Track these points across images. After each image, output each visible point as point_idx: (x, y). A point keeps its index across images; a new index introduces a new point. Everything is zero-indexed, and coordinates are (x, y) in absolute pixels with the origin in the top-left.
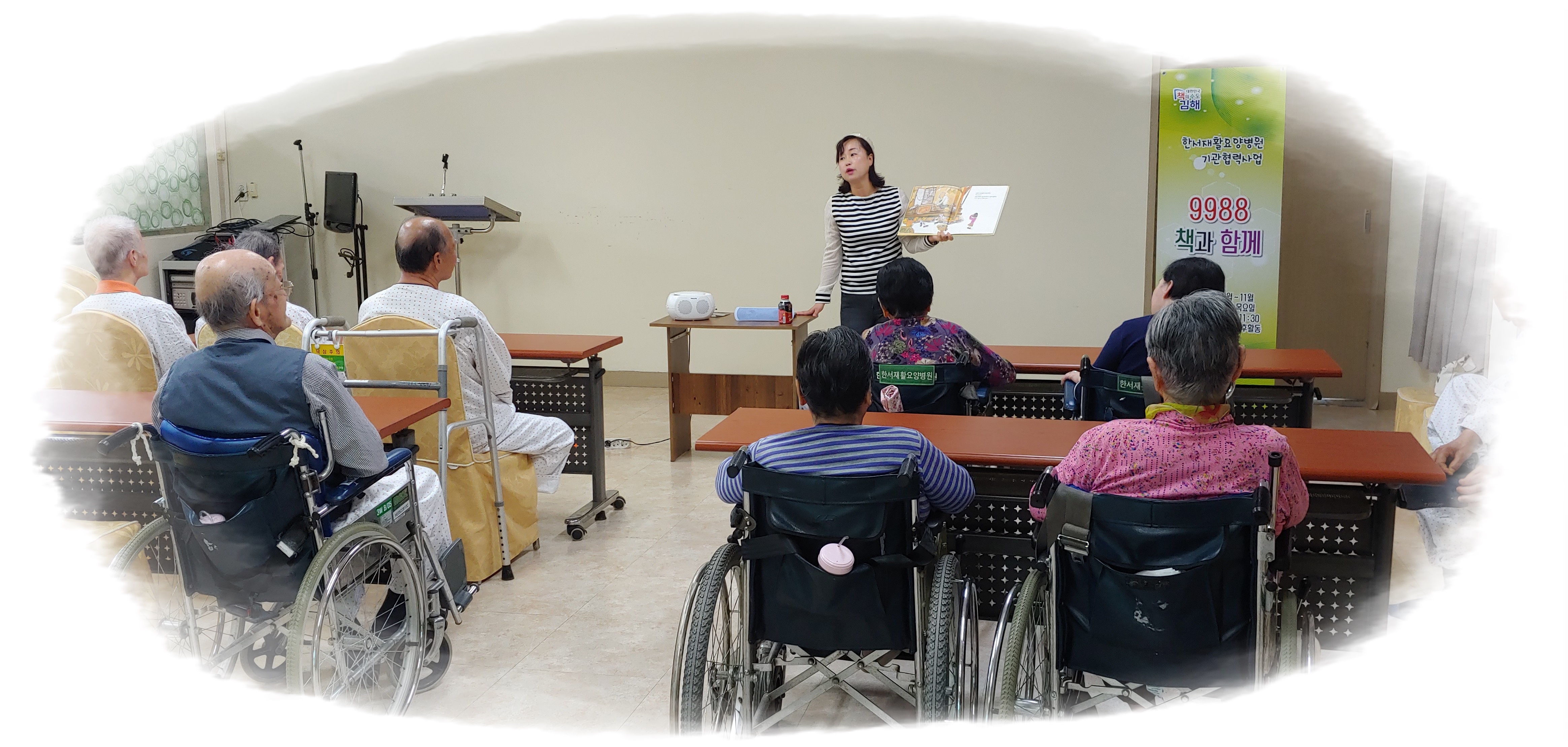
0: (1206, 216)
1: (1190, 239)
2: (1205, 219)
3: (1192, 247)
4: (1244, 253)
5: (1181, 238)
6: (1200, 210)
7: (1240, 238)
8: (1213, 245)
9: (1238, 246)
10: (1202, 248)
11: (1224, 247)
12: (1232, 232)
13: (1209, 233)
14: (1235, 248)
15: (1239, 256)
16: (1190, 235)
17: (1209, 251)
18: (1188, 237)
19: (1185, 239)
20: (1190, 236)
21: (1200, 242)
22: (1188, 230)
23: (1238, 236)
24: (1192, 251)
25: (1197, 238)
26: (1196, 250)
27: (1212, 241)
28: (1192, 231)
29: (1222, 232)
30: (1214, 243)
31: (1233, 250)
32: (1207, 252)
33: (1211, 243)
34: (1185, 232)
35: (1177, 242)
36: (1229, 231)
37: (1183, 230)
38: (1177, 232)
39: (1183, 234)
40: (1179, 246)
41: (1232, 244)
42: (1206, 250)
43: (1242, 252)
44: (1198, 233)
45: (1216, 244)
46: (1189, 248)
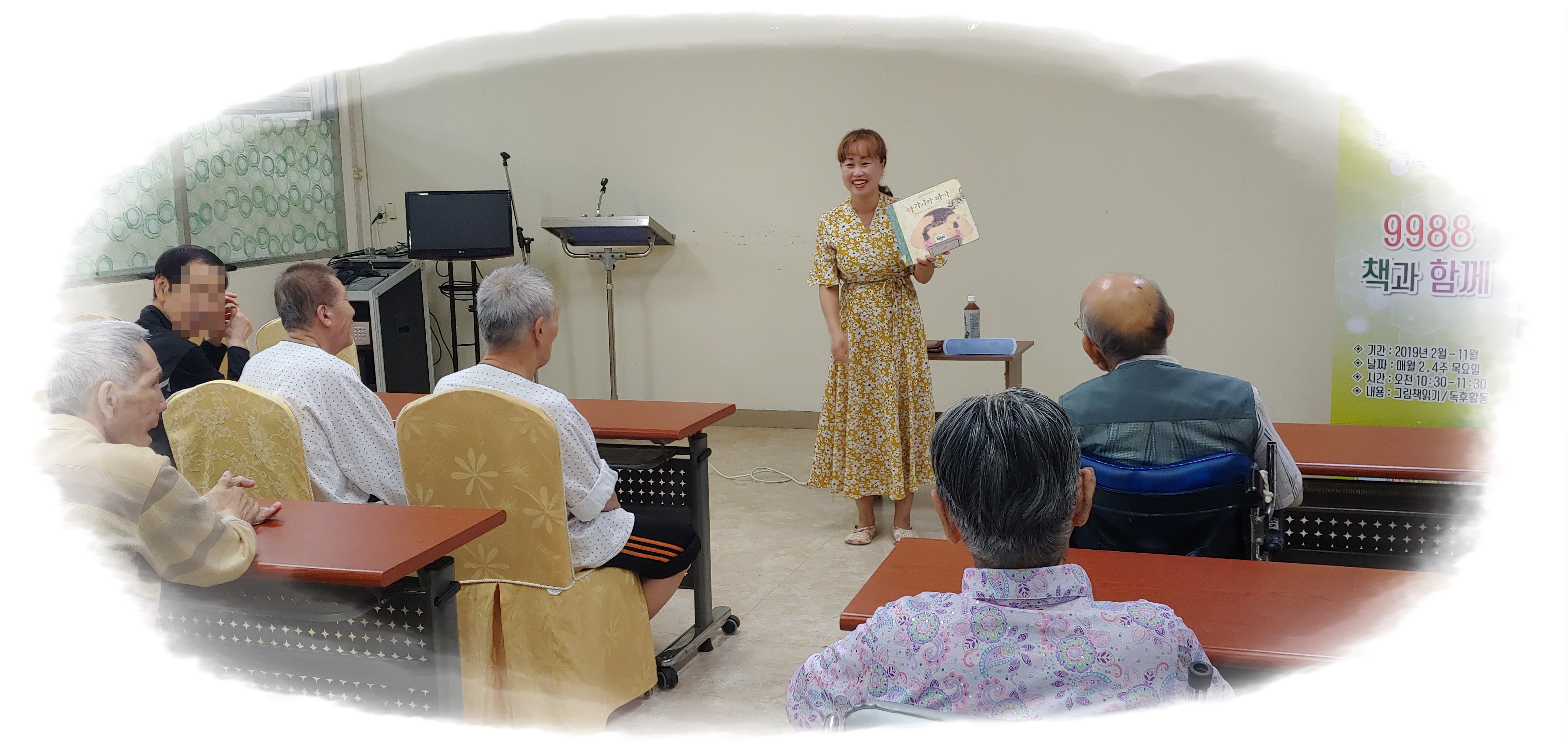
0: (1408, 240)
1: (1384, 272)
2: (1406, 244)
3: (1386, 284)
4: (1465, 293)
5: (1370, 271)
6: (1398, 232)
7: (1458, 271)
8: (1418, 281)
9: (1455, 282)
10: (1402, 285)
11: (1435, 285)
12: (1446, 263)
13: (1413, 265)
14: (1452, 285)
15: (1456, 296)
16: (1384, 266)
17: (1412, 290)
18: (1381, 269)
19: (1376, 272)
20: (1385, 268)
21: (1399, 278)
22: (1381, 261)
23: (1456, 268)
24: (1386, 289)
25: (1395, 271)
26: (1393, 288)
27: (1417, 276)
28: (1387, 261)
29: (1432, 263)
30: (1420, 278)
31: (1448, 288)
32: (1408, 291)
33: (1416, 279)
34: (1376, 262)
35: (1364, 277)
36: (1442, 261)
37: (1374, 260)
38: (1365, 262)
39: (1374, 265)
40: (1368, 282)
41: (1447, 279)
42: (1408, 288)
43: (1461, 291)
44: (1396, 264)
45: (1422, 280)
46: (1383, 286)
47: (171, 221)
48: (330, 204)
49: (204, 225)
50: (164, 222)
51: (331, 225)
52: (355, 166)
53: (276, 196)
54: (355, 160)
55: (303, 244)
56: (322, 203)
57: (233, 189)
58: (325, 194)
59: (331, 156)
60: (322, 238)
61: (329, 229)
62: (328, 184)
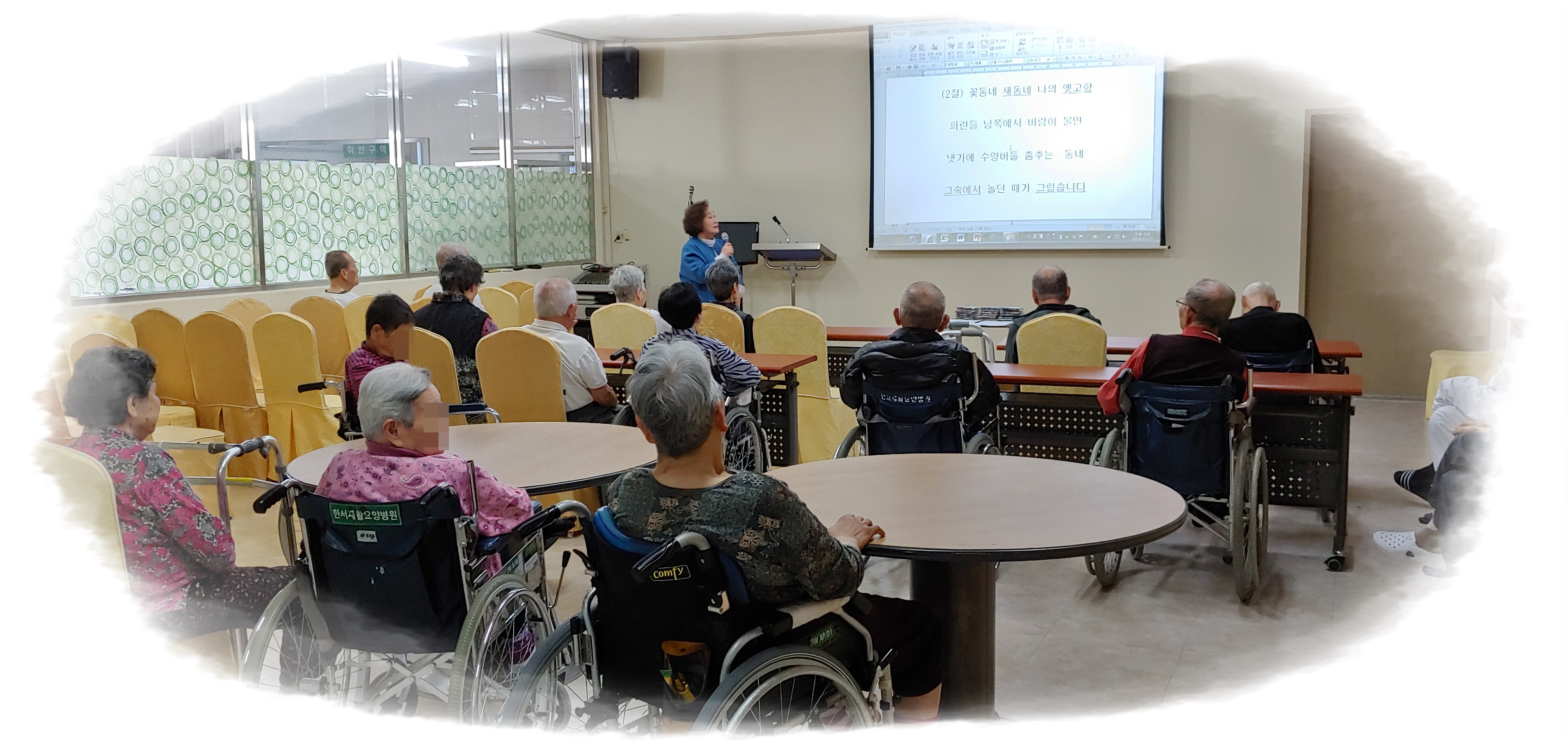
47: (505, 236)
48: (587, 230)
49: (522, 239)
50: (503, 237)
51: (587, 243)
52: (603, 204)
53: (559, 224)
54: (603, 201)
55: (571, 255)
56: (582, 228)
57: (536, 218)
58: (584, 222)
59: (587, 196)
60: (582, 251)
61: (586, 246)
62: (586, 215)
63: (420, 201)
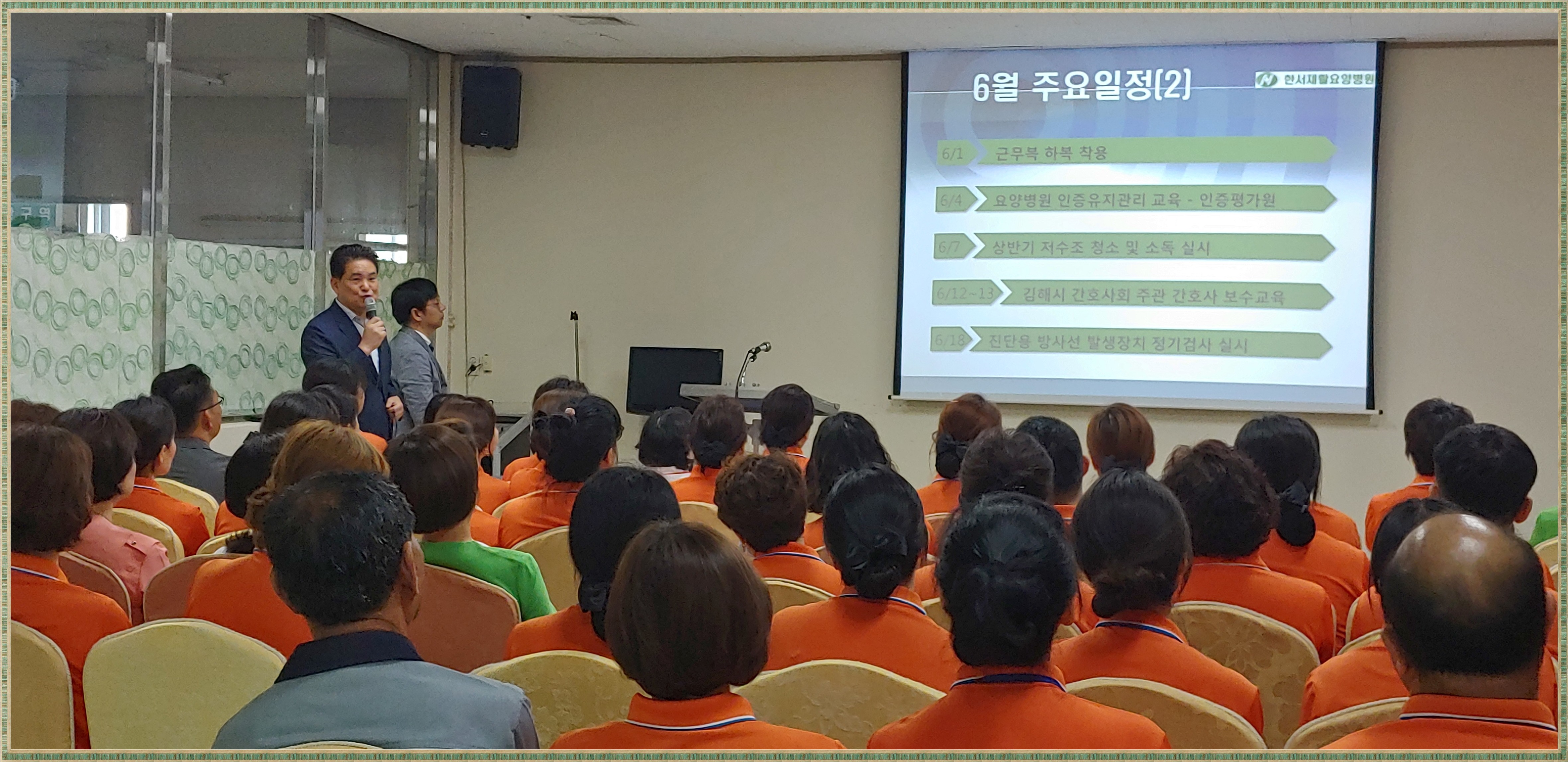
63: (185, 300)
